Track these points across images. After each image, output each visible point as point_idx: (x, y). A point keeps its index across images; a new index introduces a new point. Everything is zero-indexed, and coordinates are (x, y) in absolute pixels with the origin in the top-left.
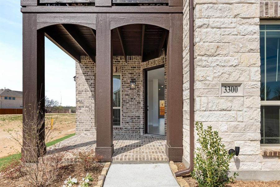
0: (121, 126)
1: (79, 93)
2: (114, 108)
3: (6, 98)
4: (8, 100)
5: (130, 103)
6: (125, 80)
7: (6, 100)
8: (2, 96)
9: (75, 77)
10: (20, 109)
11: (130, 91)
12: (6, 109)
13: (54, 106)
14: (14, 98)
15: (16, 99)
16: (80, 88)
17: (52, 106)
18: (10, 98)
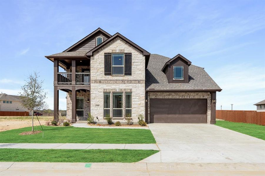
0: (84, 117)
1: (68, 104)
2: (77, 110)
3: (4, 102)
4: (6, 104)
5: (87, 108)
6: (85, 99)
7: (5, 103)
8: (1, 100)
9: (66, 97)
10: (16, 112)
11: (87, 104)
12: (4, 112)
13: (44, 110)
14: (11, 102)
15: (12, 103)
16: (68, 102)
17: (42, 109)
18: (8, 102)
